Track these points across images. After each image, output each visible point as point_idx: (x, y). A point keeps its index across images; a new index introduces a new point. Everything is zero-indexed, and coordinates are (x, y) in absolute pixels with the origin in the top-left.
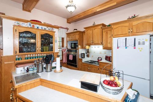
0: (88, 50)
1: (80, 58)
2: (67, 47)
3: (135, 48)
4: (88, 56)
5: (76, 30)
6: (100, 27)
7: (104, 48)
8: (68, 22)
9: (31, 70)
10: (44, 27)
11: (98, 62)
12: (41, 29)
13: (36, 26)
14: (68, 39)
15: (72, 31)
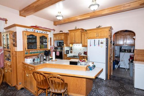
0: (71, 47)
1: (65, 53)
2: (54, 45)
3: (99, 46)
4: (71, 52)
5: (62, 31)
6: (80, 31)
7: (83, 46)
8: (54, 25)
9: (36, 60)
10: (41, 31)
11: (79, 56)
12: (39, 32)
13: (36, 31)
14: (55, 39)
15: (58, 32)
